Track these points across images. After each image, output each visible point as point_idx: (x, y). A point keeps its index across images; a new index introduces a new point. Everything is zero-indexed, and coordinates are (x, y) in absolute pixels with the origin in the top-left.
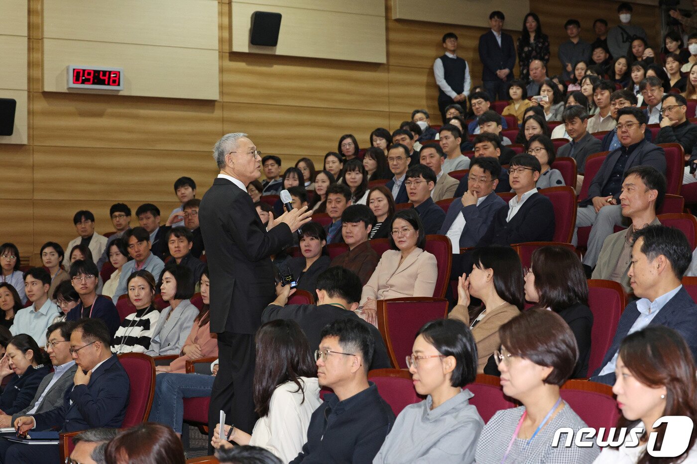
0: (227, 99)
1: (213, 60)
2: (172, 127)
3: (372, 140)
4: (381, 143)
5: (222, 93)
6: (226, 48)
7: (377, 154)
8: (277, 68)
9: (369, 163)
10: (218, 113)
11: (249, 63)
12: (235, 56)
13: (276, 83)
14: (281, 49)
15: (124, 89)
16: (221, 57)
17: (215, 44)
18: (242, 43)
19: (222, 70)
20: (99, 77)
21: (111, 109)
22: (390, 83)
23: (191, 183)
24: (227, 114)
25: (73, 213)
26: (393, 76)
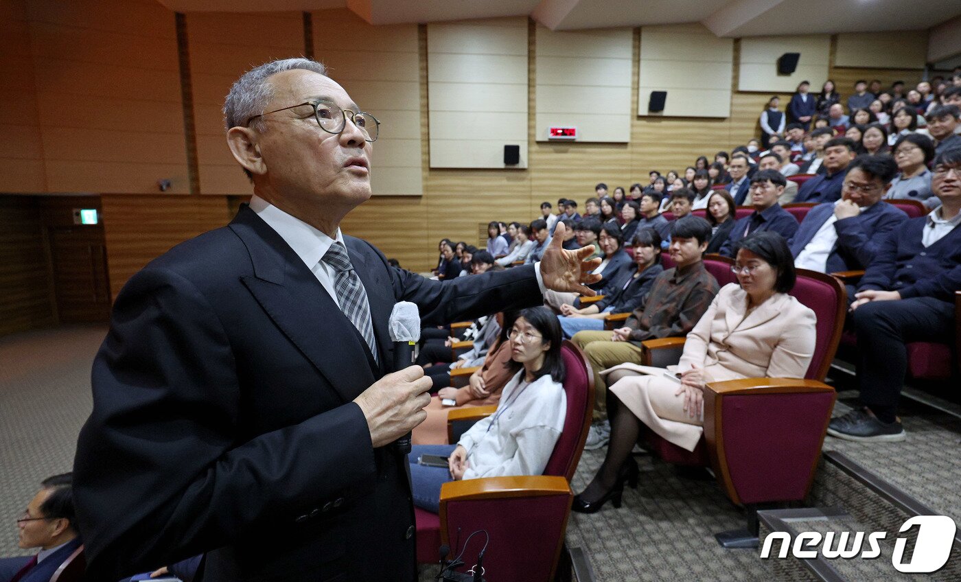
0: (635, 141)
1: (627, 120)
2: (605, 157)
3: (716, 159)
4: (722, 160)
5: (632, 138)
6: (635, 114)
7: (719, 167)
8: (664, 123)
9: (713, 172)
10: (629, 149)
11: (648, 121)
12: (640, 117)
13: (664, 131)
14: (667, 112)
15: (577, 138)
16: (632, 118)
17: (629, 111)
18: (644, 110)
19: (632, 126)
20: (565, 132)
21: (572, 149)
22: (730, 128)
23: (605, 187)
24: (635, 149)
25: (541, 202)
26: (734, 124)
